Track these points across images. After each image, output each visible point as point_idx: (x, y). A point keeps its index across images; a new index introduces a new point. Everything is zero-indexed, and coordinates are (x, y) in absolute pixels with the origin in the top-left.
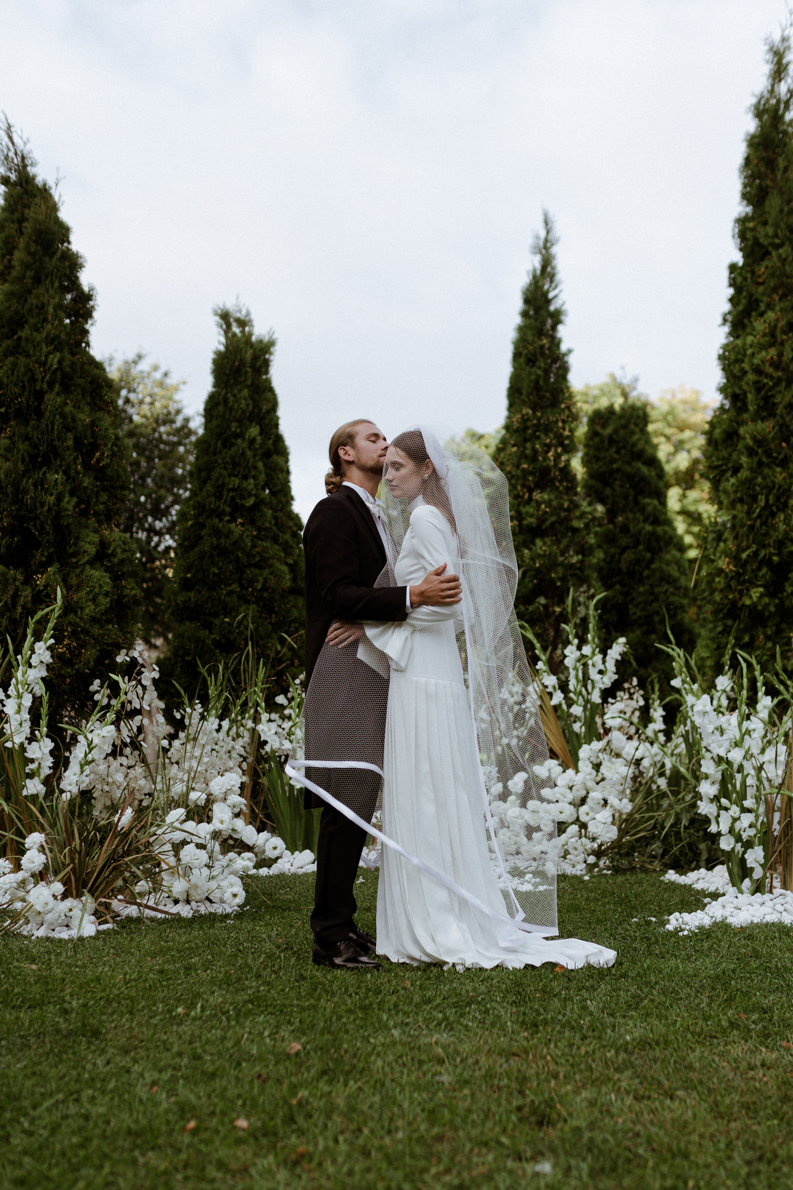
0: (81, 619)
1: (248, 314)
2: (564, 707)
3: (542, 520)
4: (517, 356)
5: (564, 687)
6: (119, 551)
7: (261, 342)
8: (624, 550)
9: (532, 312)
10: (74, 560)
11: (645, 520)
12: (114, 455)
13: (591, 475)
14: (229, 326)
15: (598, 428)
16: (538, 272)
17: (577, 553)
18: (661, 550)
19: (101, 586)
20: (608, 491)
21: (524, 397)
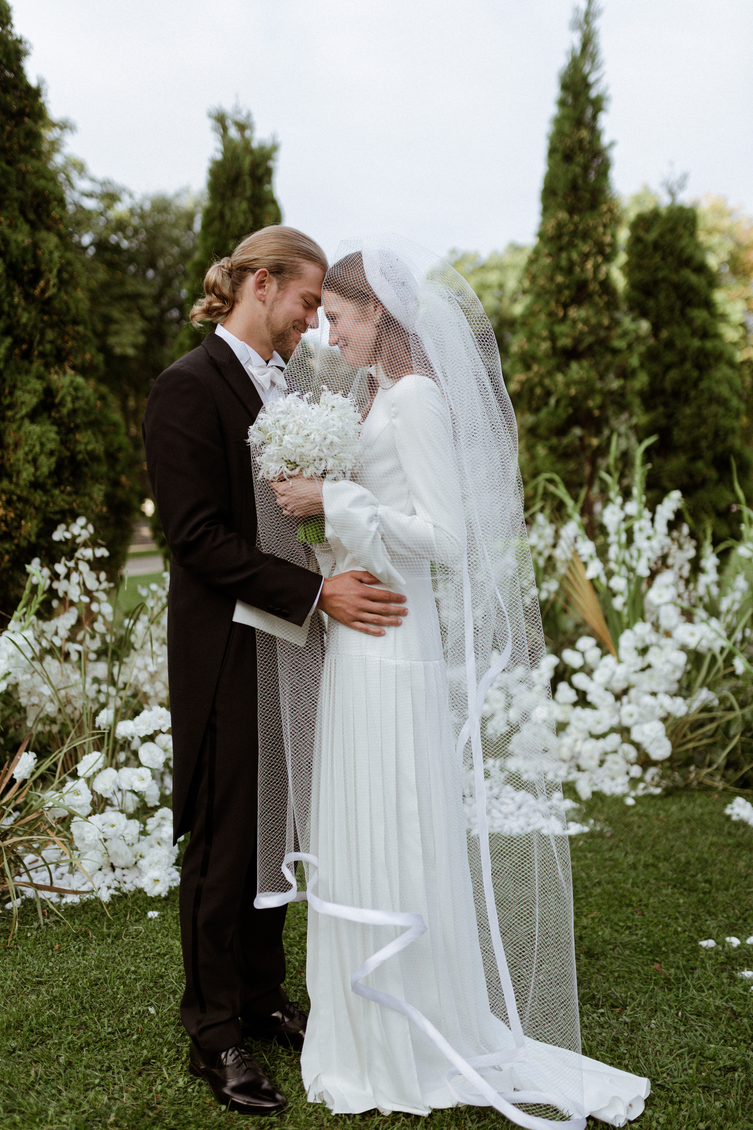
0: (17, 485)
1: (249, 116)
2: (603, 579)
3: (578, 340)
4: (552, 151)
5: (602, 553)
6: (69, 399)
7: (262, 148)
8: (668, 368)
9: (570, 100)
10: (9, 413)
11: (694, 334)
12: (62, 283)
13: (633, 285)
14: (225, 129)
15: (641, 233)
16: (578, 52)
17: (618, 376)
18: (710, 366)
19: (42, 445)
20: (651, 303)
21: (560, 199)
